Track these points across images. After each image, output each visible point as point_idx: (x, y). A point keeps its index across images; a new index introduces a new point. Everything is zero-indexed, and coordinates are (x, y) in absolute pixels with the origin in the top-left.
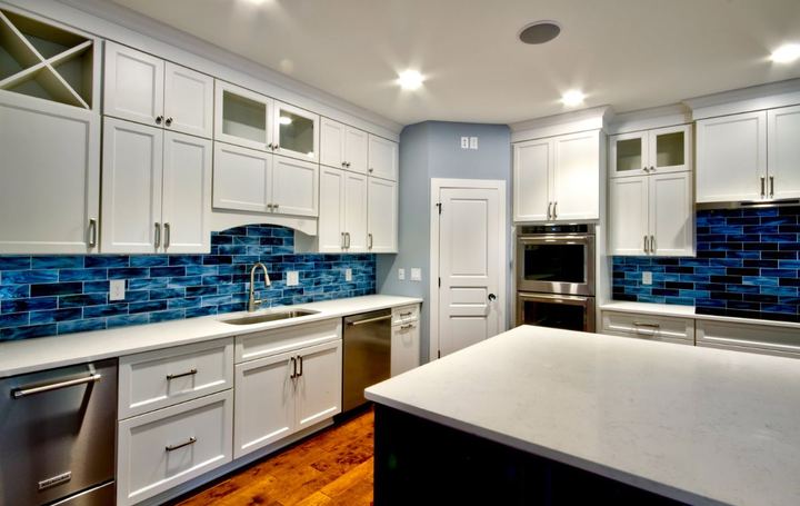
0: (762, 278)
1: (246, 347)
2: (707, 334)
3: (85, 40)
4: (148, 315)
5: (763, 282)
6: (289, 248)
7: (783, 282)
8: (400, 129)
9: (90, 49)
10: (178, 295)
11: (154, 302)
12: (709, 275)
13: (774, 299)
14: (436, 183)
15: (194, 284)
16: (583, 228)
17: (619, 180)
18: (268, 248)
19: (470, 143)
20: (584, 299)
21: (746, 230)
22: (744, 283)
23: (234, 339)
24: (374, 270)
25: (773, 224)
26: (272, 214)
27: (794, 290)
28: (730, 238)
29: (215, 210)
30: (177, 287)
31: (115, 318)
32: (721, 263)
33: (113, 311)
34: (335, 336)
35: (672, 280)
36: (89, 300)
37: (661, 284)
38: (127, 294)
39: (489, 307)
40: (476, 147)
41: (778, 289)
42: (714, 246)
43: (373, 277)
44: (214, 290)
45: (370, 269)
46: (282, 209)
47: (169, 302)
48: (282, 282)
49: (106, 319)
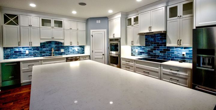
0: (157, 51)
1: (43, 62)
2: (136, 63)
3: (16, 15)
4: (33, 56)
5: (157, 52)
6: (61, 45)
7: (161, 52)
8: (86, 20)
9: (18, 16)
10: (38, 53)
11: (34, 54)
12: (148, 50)
13: (159, 56)
14: (91, 31)
15: (41, 51)
16: (117, 40)
17: (128, 28)
18: (56, 45)
19: (99, 22)
20: (118, 55)
21: (154, 39)
22: (154, 52)
23: (41, 60)
24: (84, 49)
25: (159, 37)
26: (53, 39)
27: (162, 54)
28: (151, 41)
29: (41, 39)
30: (38, 52)
31: (27, 56)
32: (150, 47)
33: (27, 55)
34: (64, 61)
35: (141, 51)
36: (23, 54)
37: (139, 52)
38: (29, 53)
39: (103, 57)
40: (100, 22)
41: (159, 54)
42: (148, 43)
43: (84, 50)
44: (45, 52)
45: (83, 49)
46: (55, 38)
47: (37, 54)
48: (60, 51)
49: (26, 56)
